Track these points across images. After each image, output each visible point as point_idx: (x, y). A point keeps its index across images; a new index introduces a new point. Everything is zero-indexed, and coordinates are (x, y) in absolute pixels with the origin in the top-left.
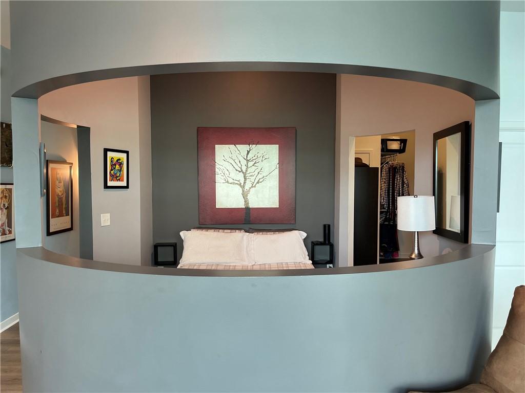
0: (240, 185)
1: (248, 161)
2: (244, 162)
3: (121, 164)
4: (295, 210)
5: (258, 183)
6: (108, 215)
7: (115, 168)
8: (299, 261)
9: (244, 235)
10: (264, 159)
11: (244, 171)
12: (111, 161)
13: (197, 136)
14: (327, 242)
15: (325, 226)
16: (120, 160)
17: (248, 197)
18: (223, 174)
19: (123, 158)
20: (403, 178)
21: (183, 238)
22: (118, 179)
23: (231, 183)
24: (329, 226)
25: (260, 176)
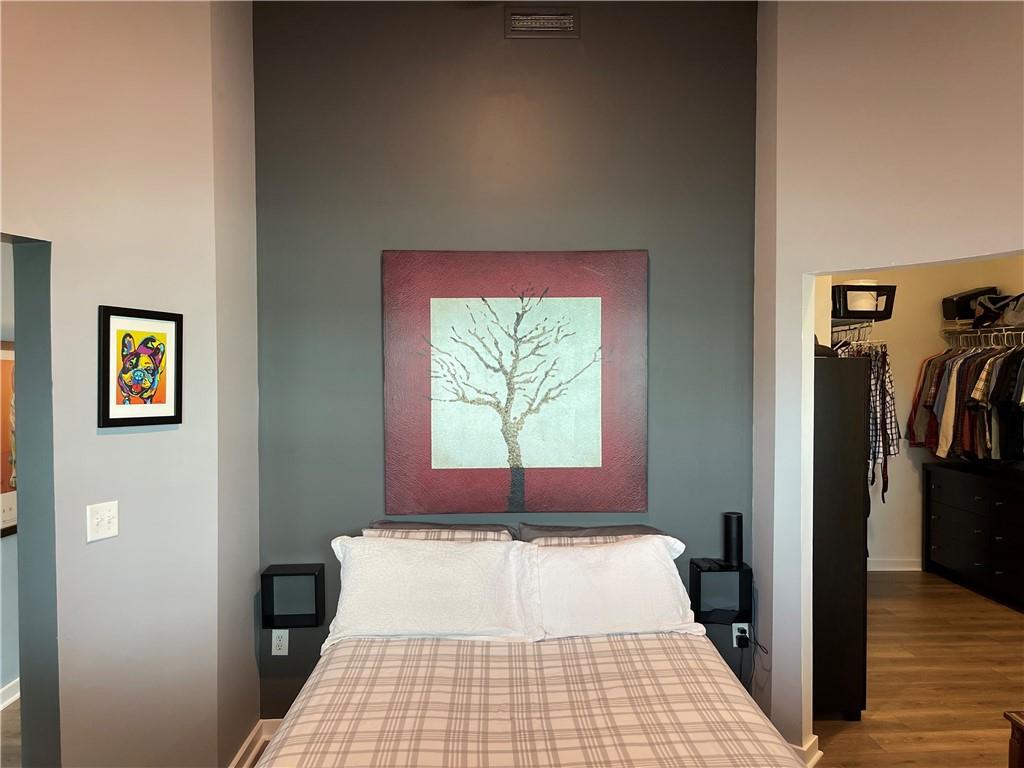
0: (497, 405)
1: (518, 341)
2: (508, 345)
3: (156, 354)
4: (647, 474)
5: (545, 399)
6: (113, 505)
7: (136, 365)
8: (670, 629)
9: (509, 549)
10: (561, 334)
11: (509, 370)
12: (124, 345)
13: (383, 274)
14: (735, 563)
15: (727, 519)
16: (152, 339)
17: (518, 440)
18: (450, 378)
19: (165, 335)
20: (883, 382)
21: (339, 556)
22: (146, 395)
23: (472, 402)
24: (740, 518)
25: (551, 382)
